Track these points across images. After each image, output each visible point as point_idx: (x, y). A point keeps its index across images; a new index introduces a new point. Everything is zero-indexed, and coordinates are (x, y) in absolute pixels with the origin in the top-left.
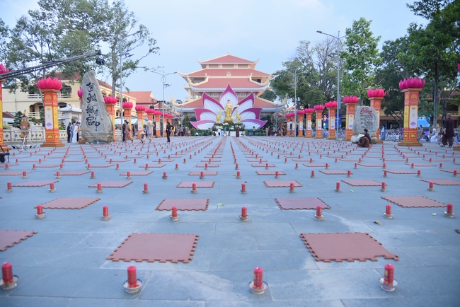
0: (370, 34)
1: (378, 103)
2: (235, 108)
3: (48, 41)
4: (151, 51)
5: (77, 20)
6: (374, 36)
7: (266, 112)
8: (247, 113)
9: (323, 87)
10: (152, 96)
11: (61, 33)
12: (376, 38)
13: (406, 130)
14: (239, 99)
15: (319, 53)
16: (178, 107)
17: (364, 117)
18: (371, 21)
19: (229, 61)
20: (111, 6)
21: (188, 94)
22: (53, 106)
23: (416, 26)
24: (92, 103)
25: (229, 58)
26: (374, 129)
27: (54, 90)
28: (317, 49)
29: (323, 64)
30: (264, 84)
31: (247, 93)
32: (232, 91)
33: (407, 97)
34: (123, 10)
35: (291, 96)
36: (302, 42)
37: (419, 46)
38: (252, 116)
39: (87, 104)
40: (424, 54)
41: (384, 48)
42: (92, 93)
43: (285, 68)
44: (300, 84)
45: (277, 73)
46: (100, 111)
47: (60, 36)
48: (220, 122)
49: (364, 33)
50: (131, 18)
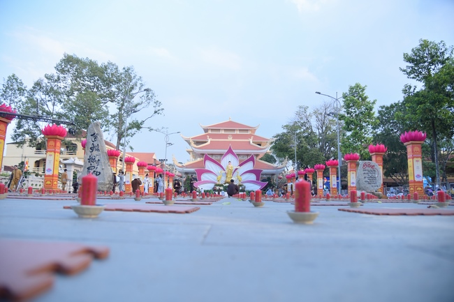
0: (366, 98)
1: (380, 159)
2: (236, 169)
3: (60, 101)
4: (156, 112)
5: (89, 83)
6: (370, 99)
7: (266, 174)
8: (247, 175)
9: (322, 148)
10: (154, 157)
11: (72, 94)
12: (372, 101)
13: (411, 183)
14: (240, 161)
15: (317, 117)
16: (180, 167)
17: (367, 172)
18: (366, 86)
19: (230, 126)
20: (121, 70)
21: (190, 157)
22: (55, 152)
23: (410, 87)
24: (95, 153)
25: (231, 123)
26: (378, 184)
27: (58, 137)
28: (315, 113)
29: (322, 128)
30: (265, 147)
31: (248, 155)
32: (233, 153)
33: (409, 150)
34: (133, 75)
35: (291, 158)
36: (300, 107)
37: (415, 105)
38: (253, 177)
39: (90, 154)
40: (421, 113)
41: (380, 112)
42: (95, 143)
43: (285, 131)
44: (300, 147)
45: (278, 136)
46: (102, 161)
47: (71, 97)
48: (220, 183)
49: (360, 97)
50: (139, 82)
